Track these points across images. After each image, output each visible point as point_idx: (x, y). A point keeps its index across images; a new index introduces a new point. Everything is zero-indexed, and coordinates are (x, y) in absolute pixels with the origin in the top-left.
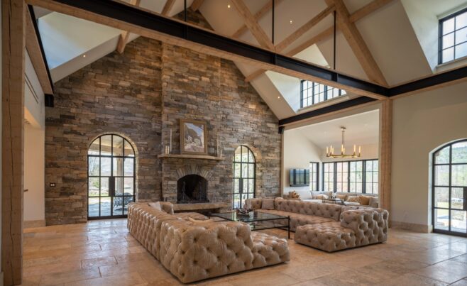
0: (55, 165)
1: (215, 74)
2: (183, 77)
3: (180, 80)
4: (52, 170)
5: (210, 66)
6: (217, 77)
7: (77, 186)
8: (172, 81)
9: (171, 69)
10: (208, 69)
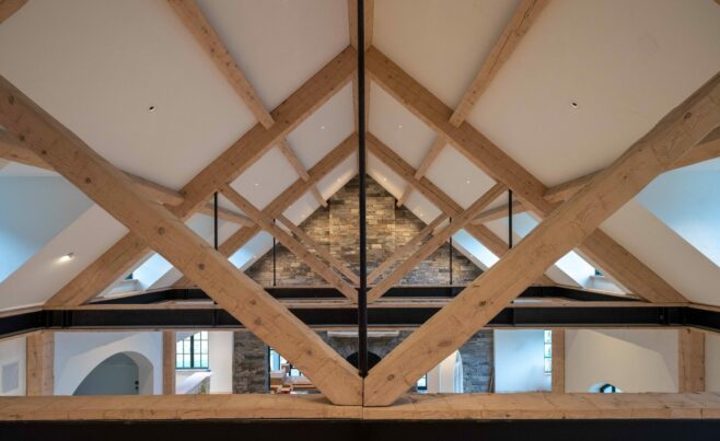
0: (241, 345)
1: (388, 238)
2: (351, 249)
3: (348, 253)
4: (239, 348)
5: (381, 231)
6: (390, 241)
7: (257, 362)
8: (339, 256)
9: (337, 244)
10: (380, 234)
